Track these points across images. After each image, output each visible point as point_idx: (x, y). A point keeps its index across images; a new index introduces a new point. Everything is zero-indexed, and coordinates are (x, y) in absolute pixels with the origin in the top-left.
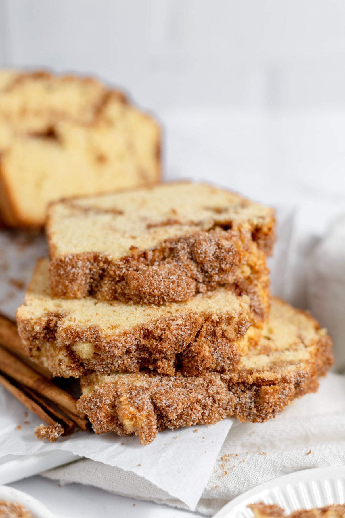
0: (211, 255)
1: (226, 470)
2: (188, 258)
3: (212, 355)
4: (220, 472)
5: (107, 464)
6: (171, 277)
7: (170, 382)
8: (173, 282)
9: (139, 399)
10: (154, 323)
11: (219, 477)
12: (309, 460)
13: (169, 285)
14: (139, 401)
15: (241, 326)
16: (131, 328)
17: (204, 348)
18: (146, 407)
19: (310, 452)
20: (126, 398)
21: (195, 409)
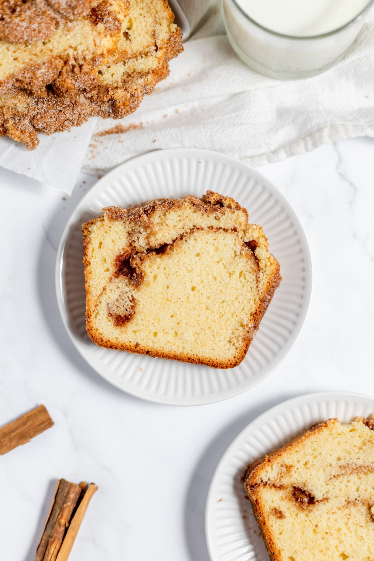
0: (64, 4)
1: (94, 154)
2: (45, 4)
3: (74, 85)
4: (90, 155)
5: (6, 168)
6: (32, 27)
7: (44, 106)
8: (34, 30)
9: (21, 125)
10: (23, 72)
11: (90, 159)
12: (155, 146)
13: (31, 33)
14: (22, 127)
15: (95, 62)
16: (4, 78)
17: (66, 82)
18: (27, 130)
19: (155, 141)
20: (11, 124)
21: (65, 126)
